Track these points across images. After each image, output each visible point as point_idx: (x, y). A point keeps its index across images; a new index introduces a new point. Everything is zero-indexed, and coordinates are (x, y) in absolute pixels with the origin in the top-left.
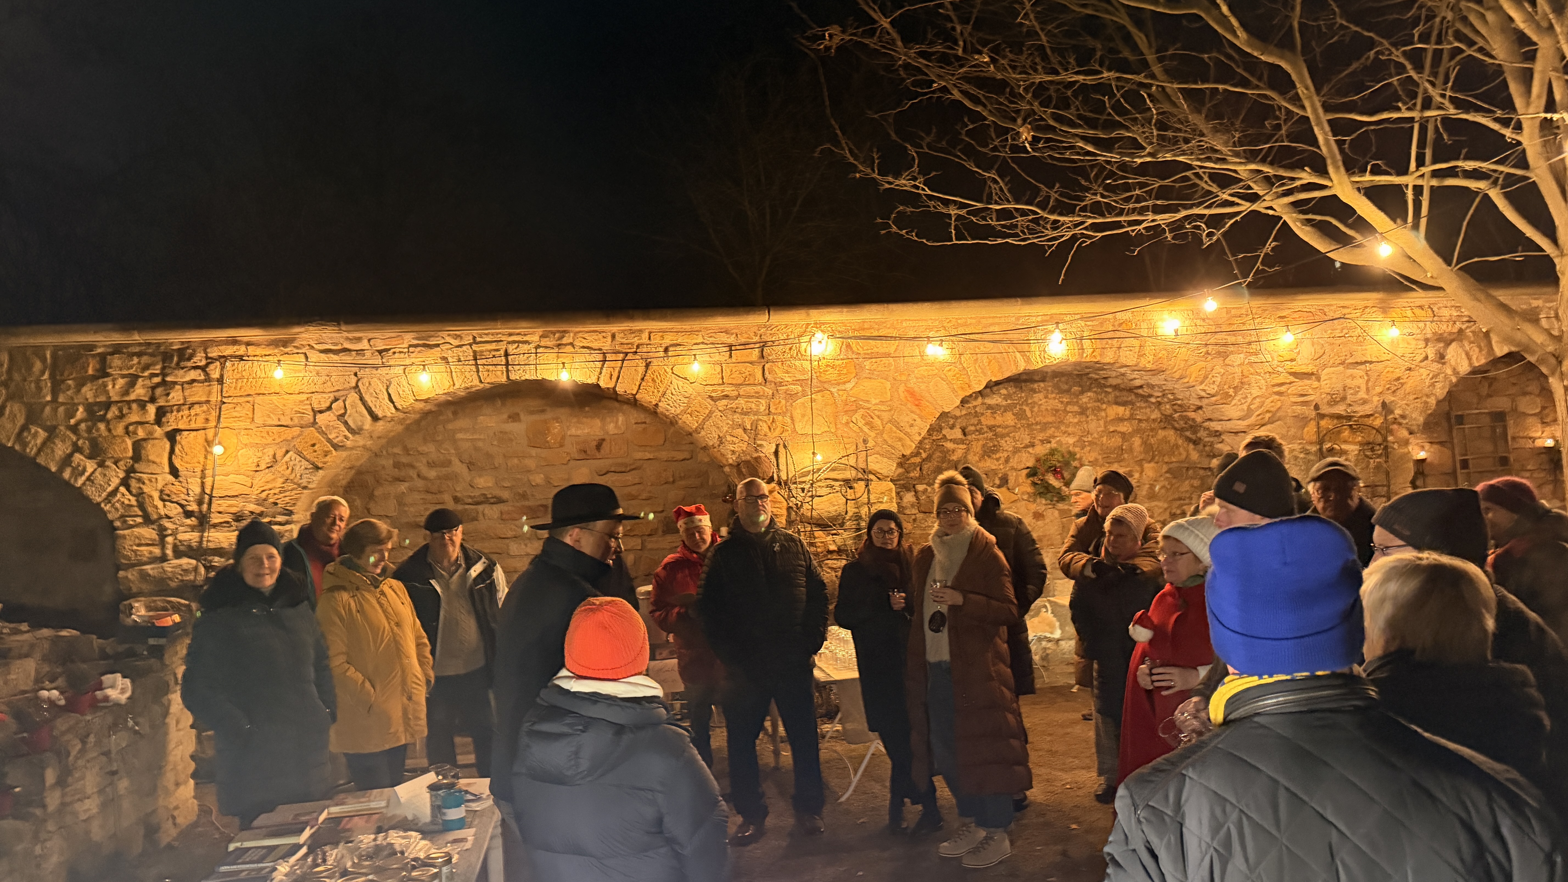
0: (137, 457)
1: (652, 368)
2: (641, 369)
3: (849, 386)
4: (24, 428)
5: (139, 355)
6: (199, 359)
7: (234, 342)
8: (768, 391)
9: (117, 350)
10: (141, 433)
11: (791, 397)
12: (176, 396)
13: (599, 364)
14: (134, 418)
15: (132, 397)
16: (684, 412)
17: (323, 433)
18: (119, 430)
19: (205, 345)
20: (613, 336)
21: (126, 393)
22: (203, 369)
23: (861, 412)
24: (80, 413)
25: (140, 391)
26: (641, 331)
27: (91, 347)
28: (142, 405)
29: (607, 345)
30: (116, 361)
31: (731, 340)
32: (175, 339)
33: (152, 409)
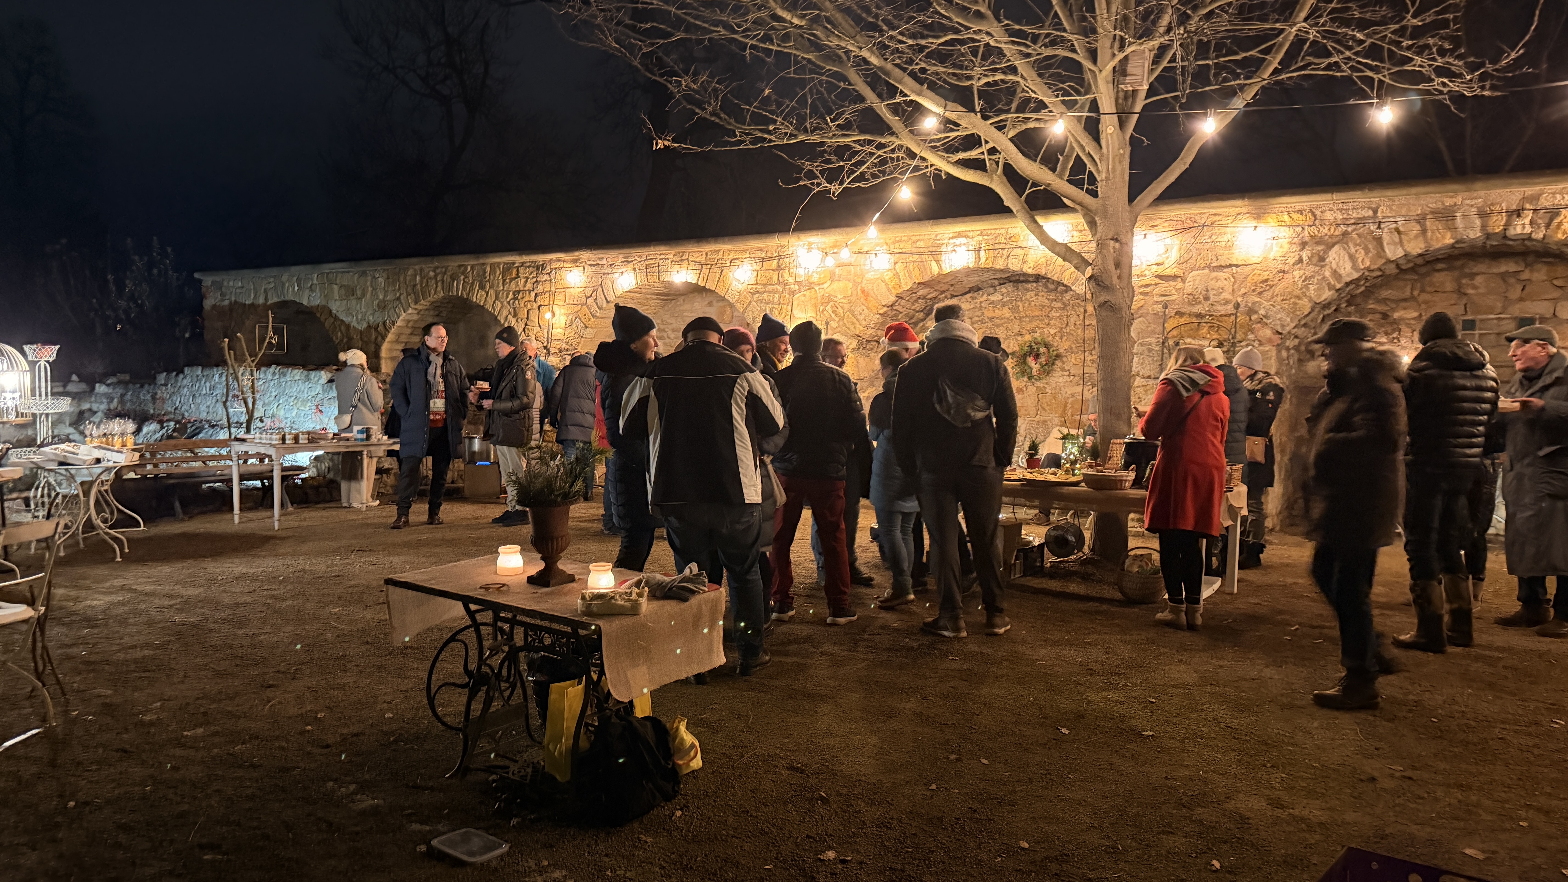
0: (527, 318)
1: (724, 273)
2: (718, 275)
3: (825, 286)
4: (494, 302)
5: (529, 267)
6: (548, 270)
7: (559, 260)
8: (780, 288)
9: (523, 264)
10: (529, 307)
11: (793, 293)
12: (540, 288)
13: (698, 271)
14: (527, 299)
15: (526, 288)
16: (737, 301)
17: (589, 309)
18: (522, 305)
19: (550, 261)
20: (707, 254)
21: (525, 286)
22: (549, 274)
23: (831, 303)
24: (511, 296)
25: (529, 286)
26: (719, 251)
27: (514, 263)
28: (530, 291)
29: (702, 259)
30: (521, 270)
31: (763, 255)
32: (541, 258)
33: (533, 294)
